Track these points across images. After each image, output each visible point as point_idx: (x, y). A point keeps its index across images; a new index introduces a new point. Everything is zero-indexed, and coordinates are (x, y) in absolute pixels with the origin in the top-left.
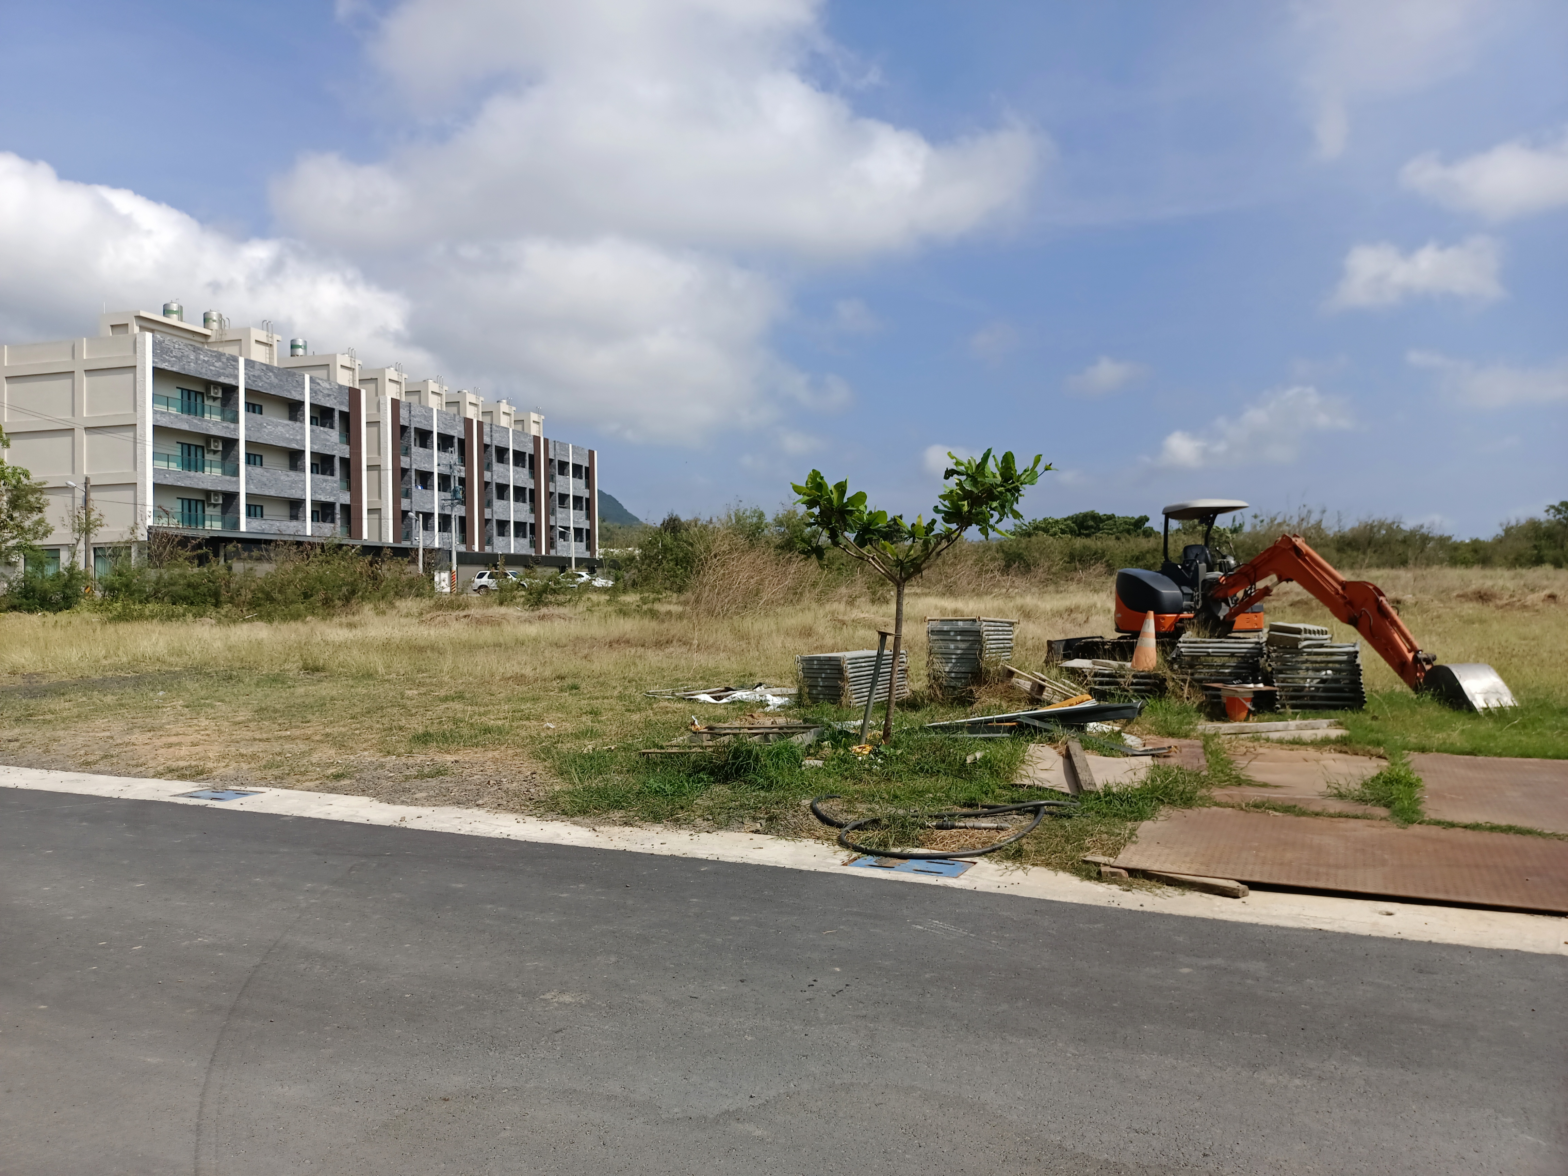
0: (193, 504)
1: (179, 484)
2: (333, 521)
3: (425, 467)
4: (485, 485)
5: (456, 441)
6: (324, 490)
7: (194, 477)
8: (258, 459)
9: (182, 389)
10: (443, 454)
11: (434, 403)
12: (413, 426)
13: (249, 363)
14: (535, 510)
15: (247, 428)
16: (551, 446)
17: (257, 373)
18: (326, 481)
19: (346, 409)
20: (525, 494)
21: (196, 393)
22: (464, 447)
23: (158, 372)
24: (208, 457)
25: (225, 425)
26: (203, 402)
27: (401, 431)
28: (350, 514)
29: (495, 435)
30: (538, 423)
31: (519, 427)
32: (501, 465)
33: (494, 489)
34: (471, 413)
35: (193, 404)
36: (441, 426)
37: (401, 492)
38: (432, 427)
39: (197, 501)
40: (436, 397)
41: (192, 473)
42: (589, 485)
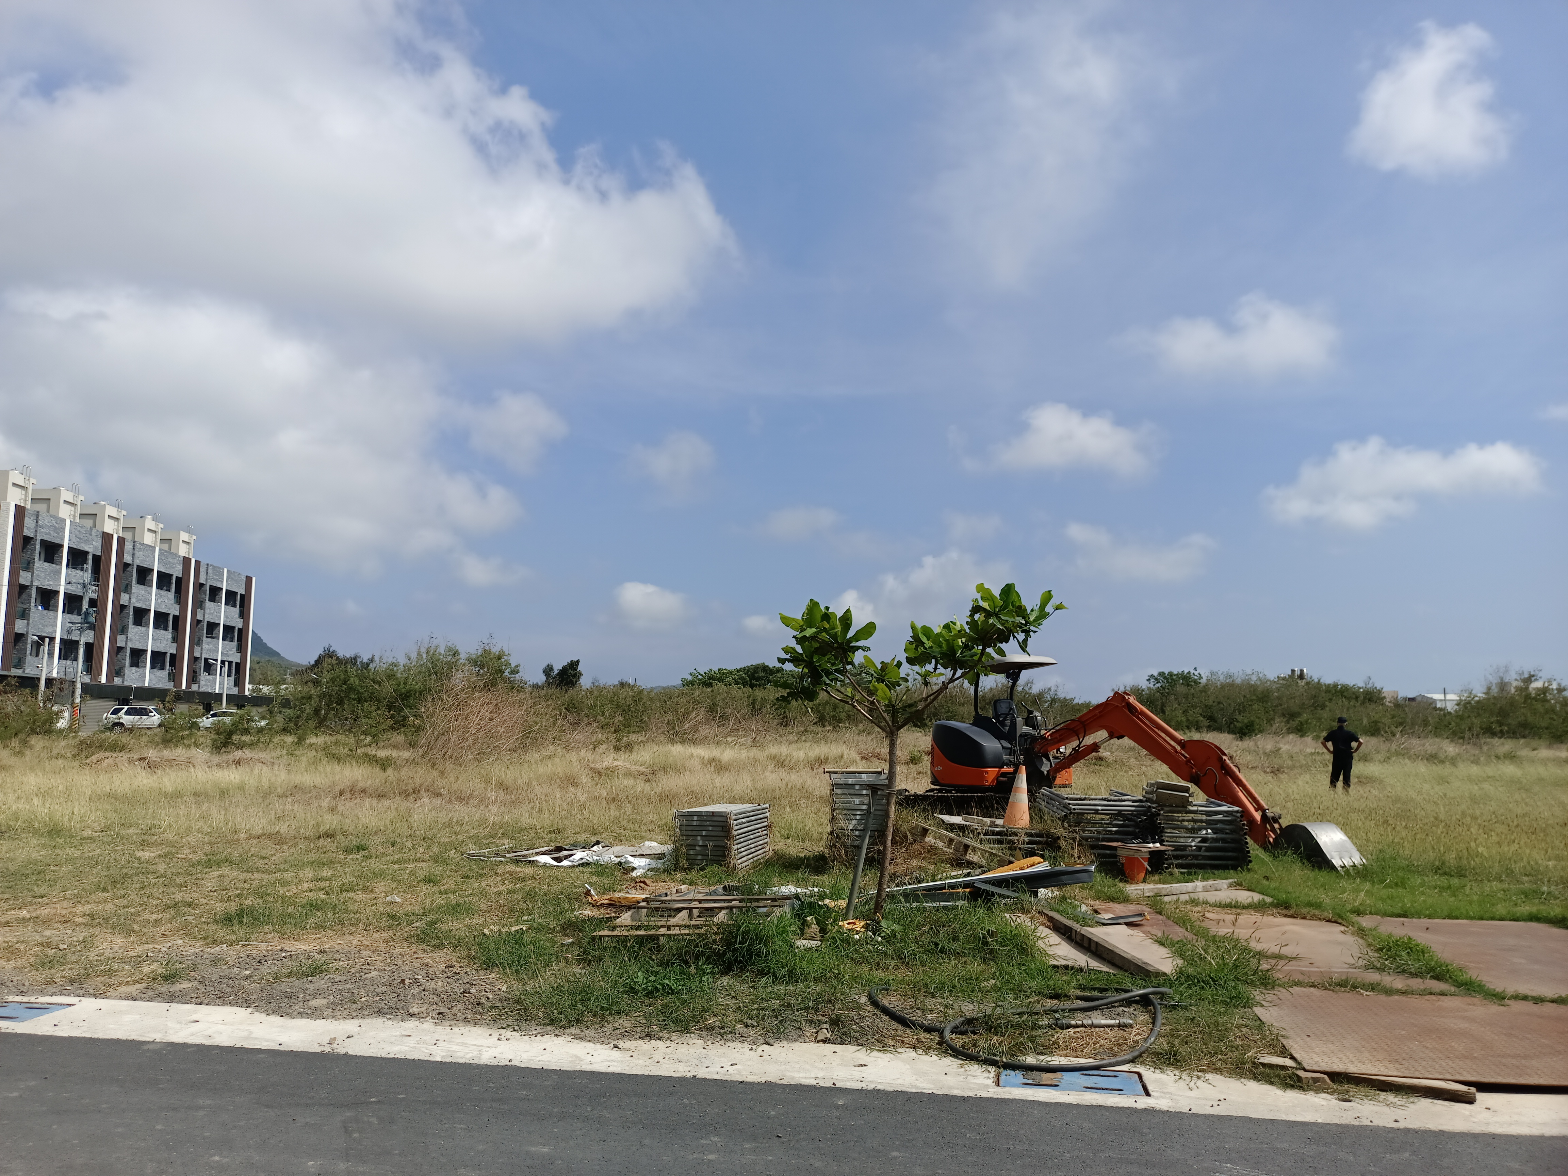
3: (48, 584)
4: (120, 609)
5: (90, 557)
10: (73, 572)
11: (65, 512)
12: (39, 538)
14: (178, 639)
16: (202, 569)
20: (167, 620)
22: (99, 565)
27: (23, 542)
29: (139, 554)
30: (188, 543)
31: (166, 547)
32: (143, 587)
33: (131, 613)
34: (109, 527)
36: (74, 539)
37: (17, 612)
38: (63, 539)
40: (68, 507)
42: (244, 614)
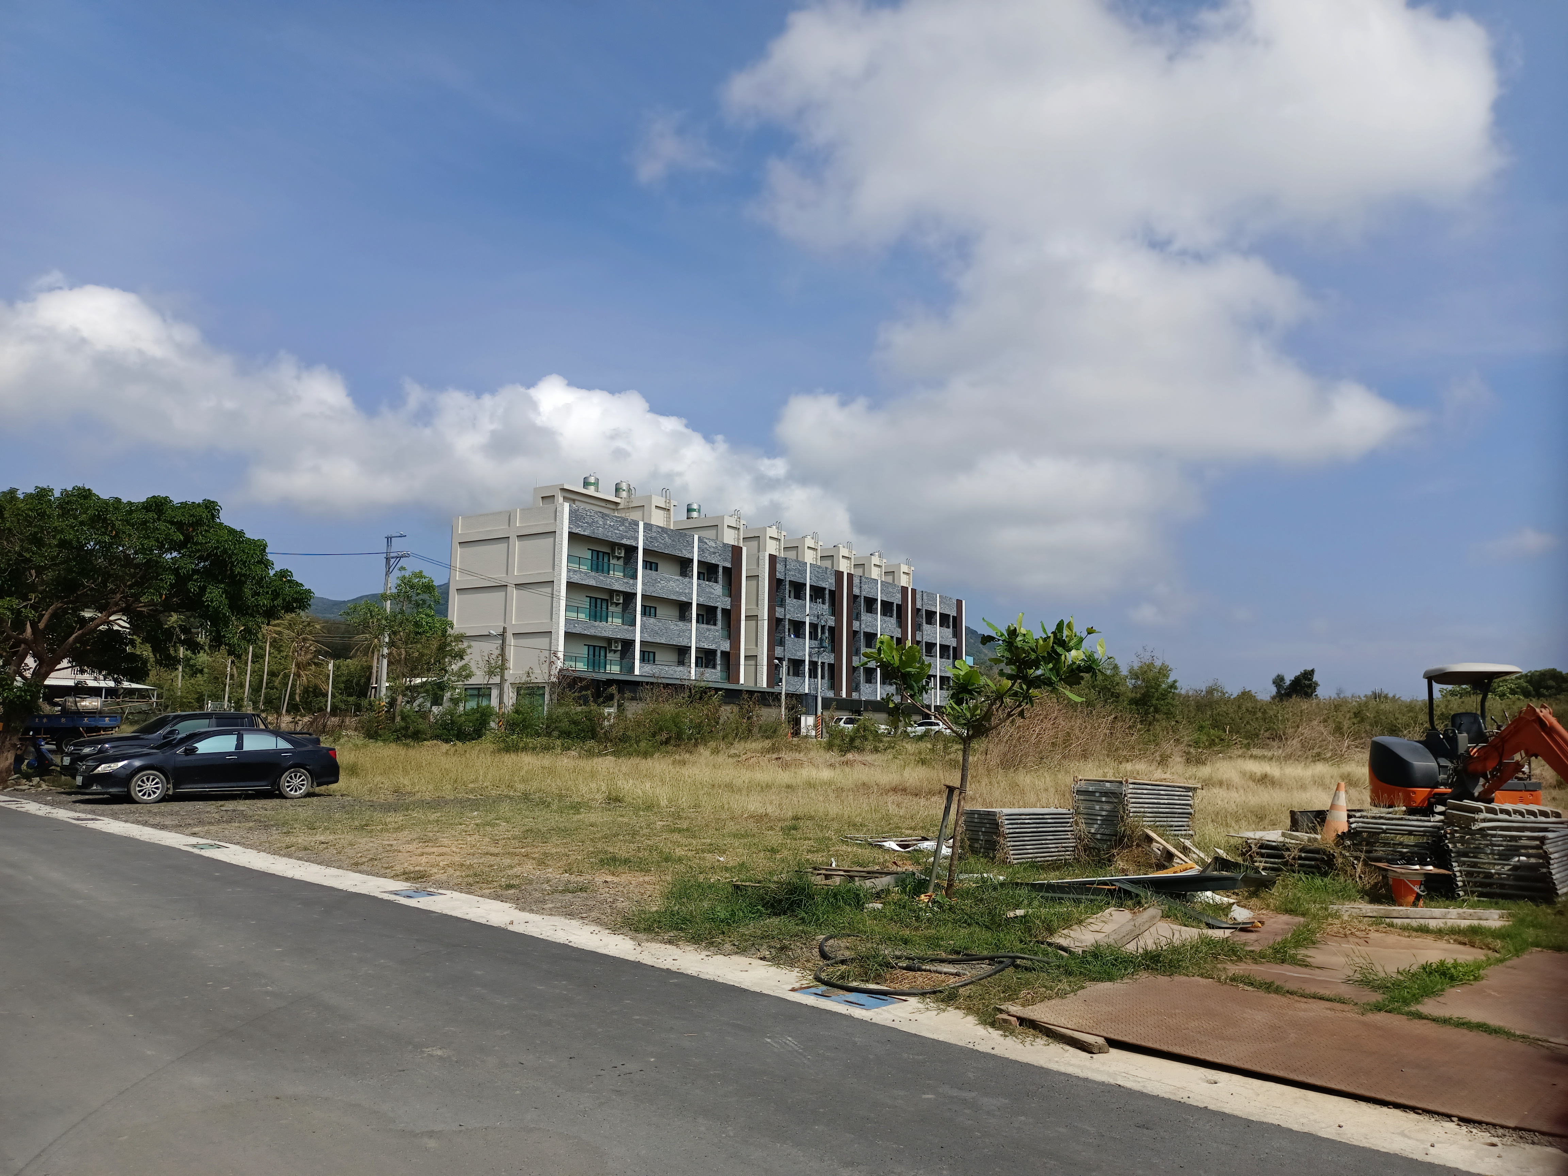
0: (597, 649)
1: (586, 632)
2: (714, 667)
3: (797, 617)
4: (853, 635)
5: (827, 592)
6: (707, 638)
7: (598, 626)
8: (653, 610)
9: (592, 550)
10: (814, 605)
11: (809, 557)
12: (788, 579)
13: (648, 527)
15: (643, 584)
16: (918, 596)
17: (654, 535)
18: (709, 630)
19: (729, 566)
21: (604, 553)
22: (834, 598)
23: (572, 536)
24: (612, 609)
25: (625, 581)
26: (609, 561)
27: (776, 584)
28: (730, 660)
29: (864, 587)
30: (907, 574)
31: (889, 579)
32: (870, 614)
33: (862, 637)
34: (843, 566)
35: (600, 563)
36: (813, 579)
37: (776, 640)
38: (805, 579)
39: (600, 647)
40: (811, 551)
41: (597, 624)
42: (957, 634)
